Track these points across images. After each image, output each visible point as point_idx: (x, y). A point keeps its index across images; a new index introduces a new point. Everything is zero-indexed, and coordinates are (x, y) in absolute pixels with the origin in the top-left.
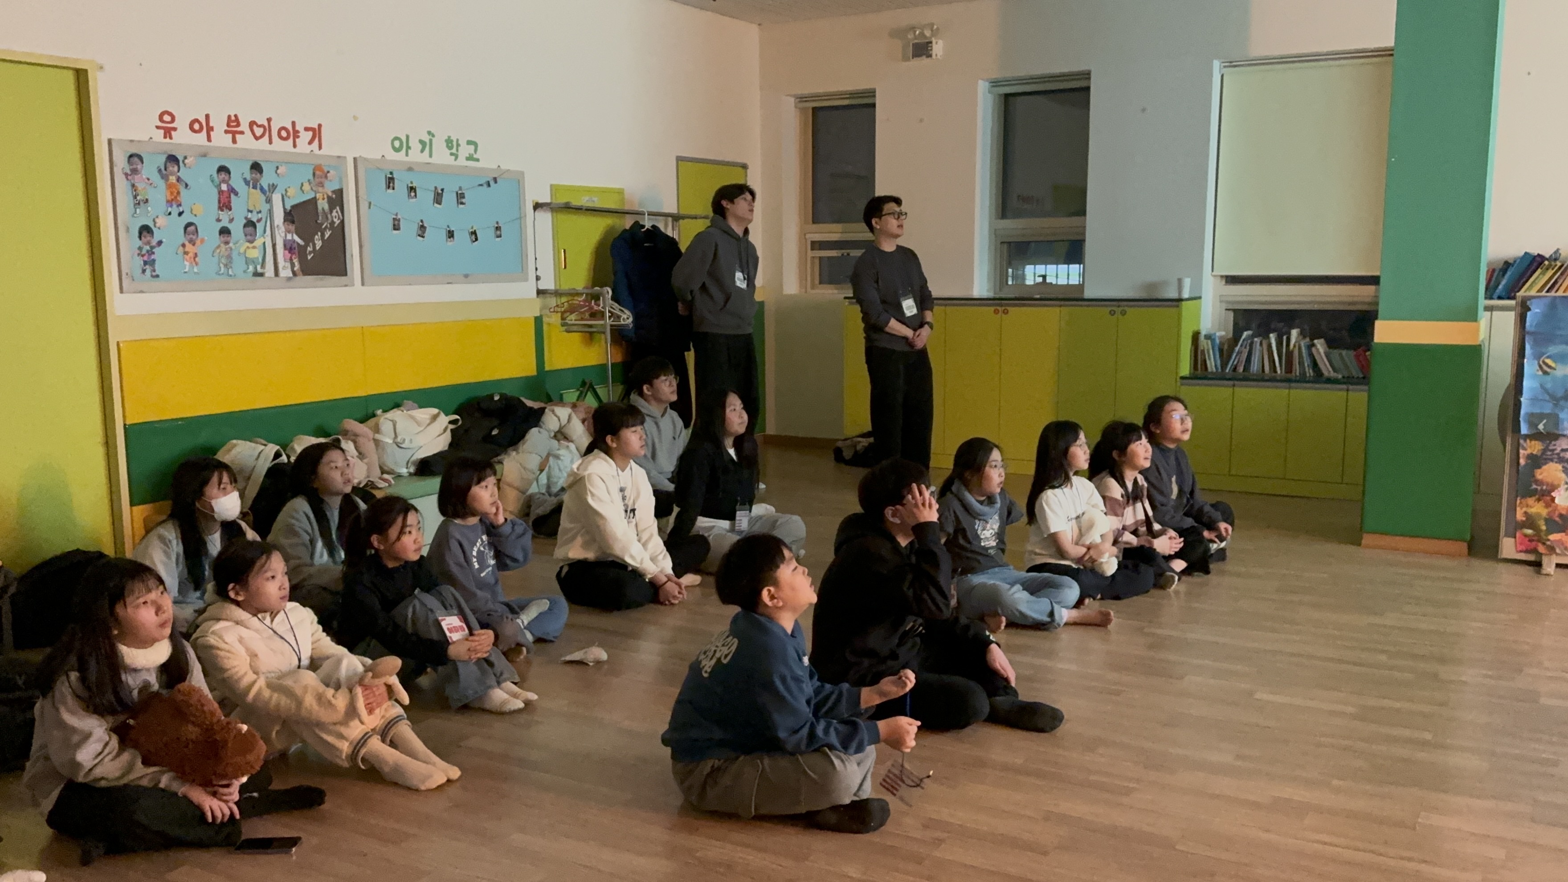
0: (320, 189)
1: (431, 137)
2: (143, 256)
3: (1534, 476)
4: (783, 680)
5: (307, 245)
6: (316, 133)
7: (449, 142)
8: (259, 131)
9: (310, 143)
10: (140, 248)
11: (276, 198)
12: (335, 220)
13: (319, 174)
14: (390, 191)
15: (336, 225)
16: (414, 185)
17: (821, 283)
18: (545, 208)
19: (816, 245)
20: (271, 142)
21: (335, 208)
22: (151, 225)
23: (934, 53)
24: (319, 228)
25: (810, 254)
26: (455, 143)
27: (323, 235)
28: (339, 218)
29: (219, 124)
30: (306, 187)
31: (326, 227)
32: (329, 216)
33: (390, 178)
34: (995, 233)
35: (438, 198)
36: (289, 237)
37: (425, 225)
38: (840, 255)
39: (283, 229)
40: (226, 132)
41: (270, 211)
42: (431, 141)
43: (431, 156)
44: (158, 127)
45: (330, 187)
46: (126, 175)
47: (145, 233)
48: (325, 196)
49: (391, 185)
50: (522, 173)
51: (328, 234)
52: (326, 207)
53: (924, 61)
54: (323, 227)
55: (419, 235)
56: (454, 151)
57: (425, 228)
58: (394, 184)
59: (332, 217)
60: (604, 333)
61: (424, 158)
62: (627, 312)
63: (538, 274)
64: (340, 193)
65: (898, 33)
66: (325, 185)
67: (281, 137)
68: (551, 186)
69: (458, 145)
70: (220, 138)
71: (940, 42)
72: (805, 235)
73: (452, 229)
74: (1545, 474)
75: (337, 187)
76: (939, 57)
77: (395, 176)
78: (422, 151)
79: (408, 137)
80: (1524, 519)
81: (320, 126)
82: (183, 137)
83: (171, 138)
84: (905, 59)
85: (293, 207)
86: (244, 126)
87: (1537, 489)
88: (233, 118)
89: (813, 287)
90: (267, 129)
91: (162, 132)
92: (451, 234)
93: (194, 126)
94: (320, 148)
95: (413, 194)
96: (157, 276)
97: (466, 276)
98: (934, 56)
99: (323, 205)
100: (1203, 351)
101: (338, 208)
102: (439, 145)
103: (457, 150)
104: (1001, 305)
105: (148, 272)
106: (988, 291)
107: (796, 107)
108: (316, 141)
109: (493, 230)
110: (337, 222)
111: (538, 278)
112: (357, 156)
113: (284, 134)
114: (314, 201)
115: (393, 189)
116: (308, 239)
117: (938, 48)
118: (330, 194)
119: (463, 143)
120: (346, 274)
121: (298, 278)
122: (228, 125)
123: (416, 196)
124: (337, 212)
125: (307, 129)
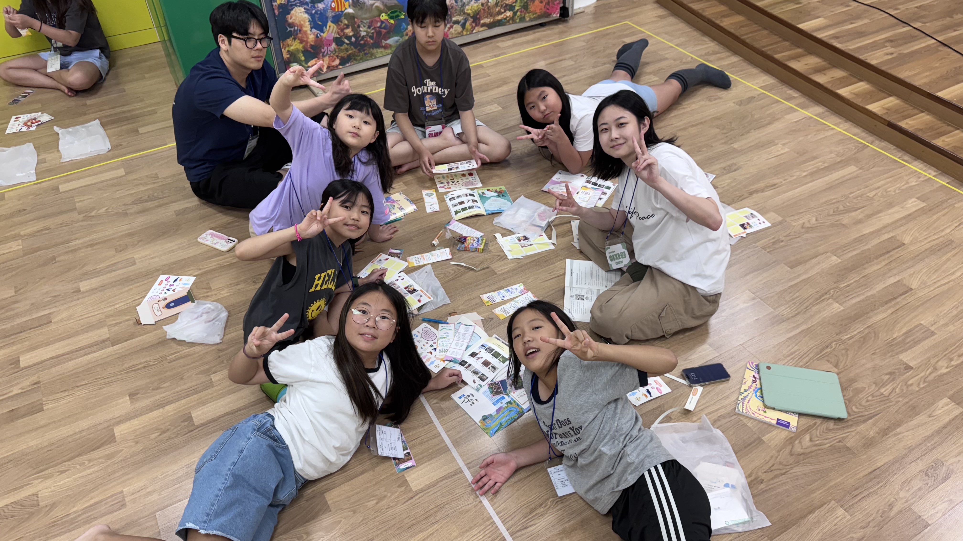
3: (287, 21)
74: (293, 18)
80: (288, 56)
87: (291, 31)
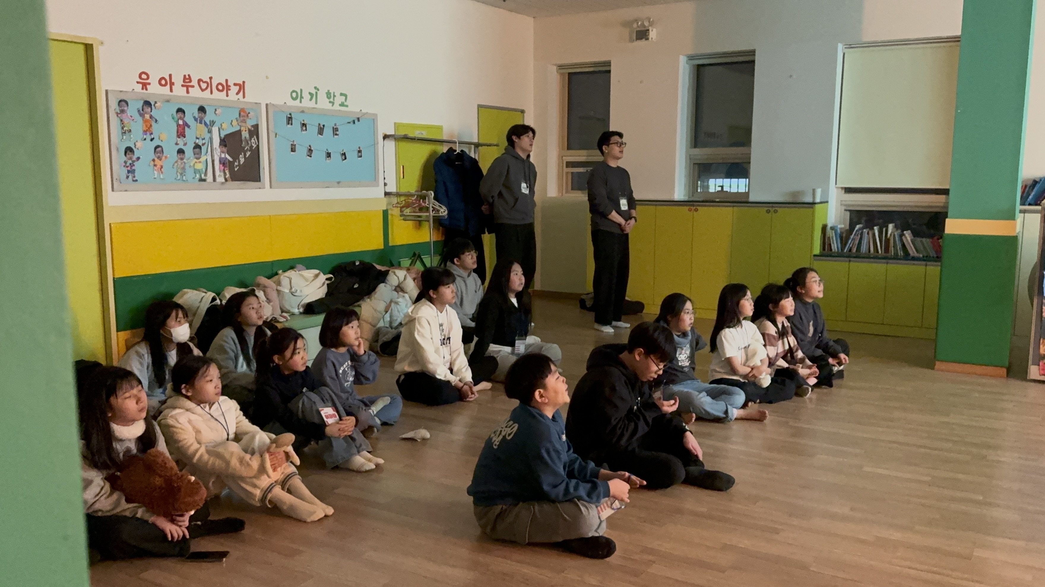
0: (243, 124)
1: (317, 91)
2: (127, 167)
4: (548, 453)
5: (234, 161)
6: (241, 87)
7: (328, 94)
8: (204, 86)
9: (237, 94)
10: (125, 162)
11: (215, 130)
12: (253, 145)
13: (243, 114)
14: (289, 126)
15: (254, 148)
16: (305, 122)
17: (572, 189)
18: (390, 138)
19: (570, 164)
20: (211, 93)
21: (253, 137)
22: (133, 147)
23: (650, 37)
24: (243, 150)
25: (566, 170)
26: (332, 95)
27: (245, 155)
28: (256, 143)
29: (178, 80)
30: (235, 123)
31: (248, 149)
32: (249, 142)
33: (289, 118)
34: (690, 158)
35: (321, 131)
36: (223, 156)
37: (312, 149)
38: (585, 171)
39: (219, 150)
40: (183, 86)
41: (211, 139)
42: (316, 93)
43: (316, 103)
44: (138, 82)
45: (250, 123)
46: (117, 114)
47: (128, 152)
48: (247, 129)
49: (290, 122)
50: (377, 115)
51: (248, 154)
52: (248, 136)
53: (642, 43)
54: (246, 149)
55: (308, 156)
56: (332, 100)
57: (312, 151)
58: (292, 121)
59: (251, 143)
60: (428, 221)
61: (312, 104)
62: (444, 208)
63: (386, 181)
64: (256, 127)
65: (627, 24)
66: (247, 122)
67: (218, 89)
68: (395, 123)
69: (334, 96)
70: (179, 90)
71: (654, 30)
72: (562, 157)
73: (329, 152)
75: (255, 123)
76: (653, 39)
77: (293, 116)
78: (311, 100)
79: (301, 90)
81: (244, 82)
82: (155, 89)
83: (146, 89)
84: (631, 41)
85: (226, 136)
86: (194, 82)
88: (187, 77)
89: (567, 192)
90: (209, 85)
91: (141, 86)
92: (329, 155)
93: (162, 82)
94: (244, 97)
95: (304, 128)
96: (136, 181)
97: (339, 183)
98: (650, 39)
99: (245, 134)
100: (829, 238)
101: (255, 137)
102: (322, 96)
103: (334, 100)
104: (693, 206)
105: (130, 177)
106: (684, 196)
107: (557, 72)
108: (241, 93)
109: (356, 152)
110: (255, 146)
111: (385, 184)
112: (268, 103)
113: (220, 87)
114: (239, 132)
115: (292, 124)
116: (235, 157)
117: (653, 34)
118: (250, 127)
119: (337, 94)
120: (260, 181)
121: (227, 183)
122: (184, 81)
123: (306, 130)
124: (254, 139)
125: (235, 85)
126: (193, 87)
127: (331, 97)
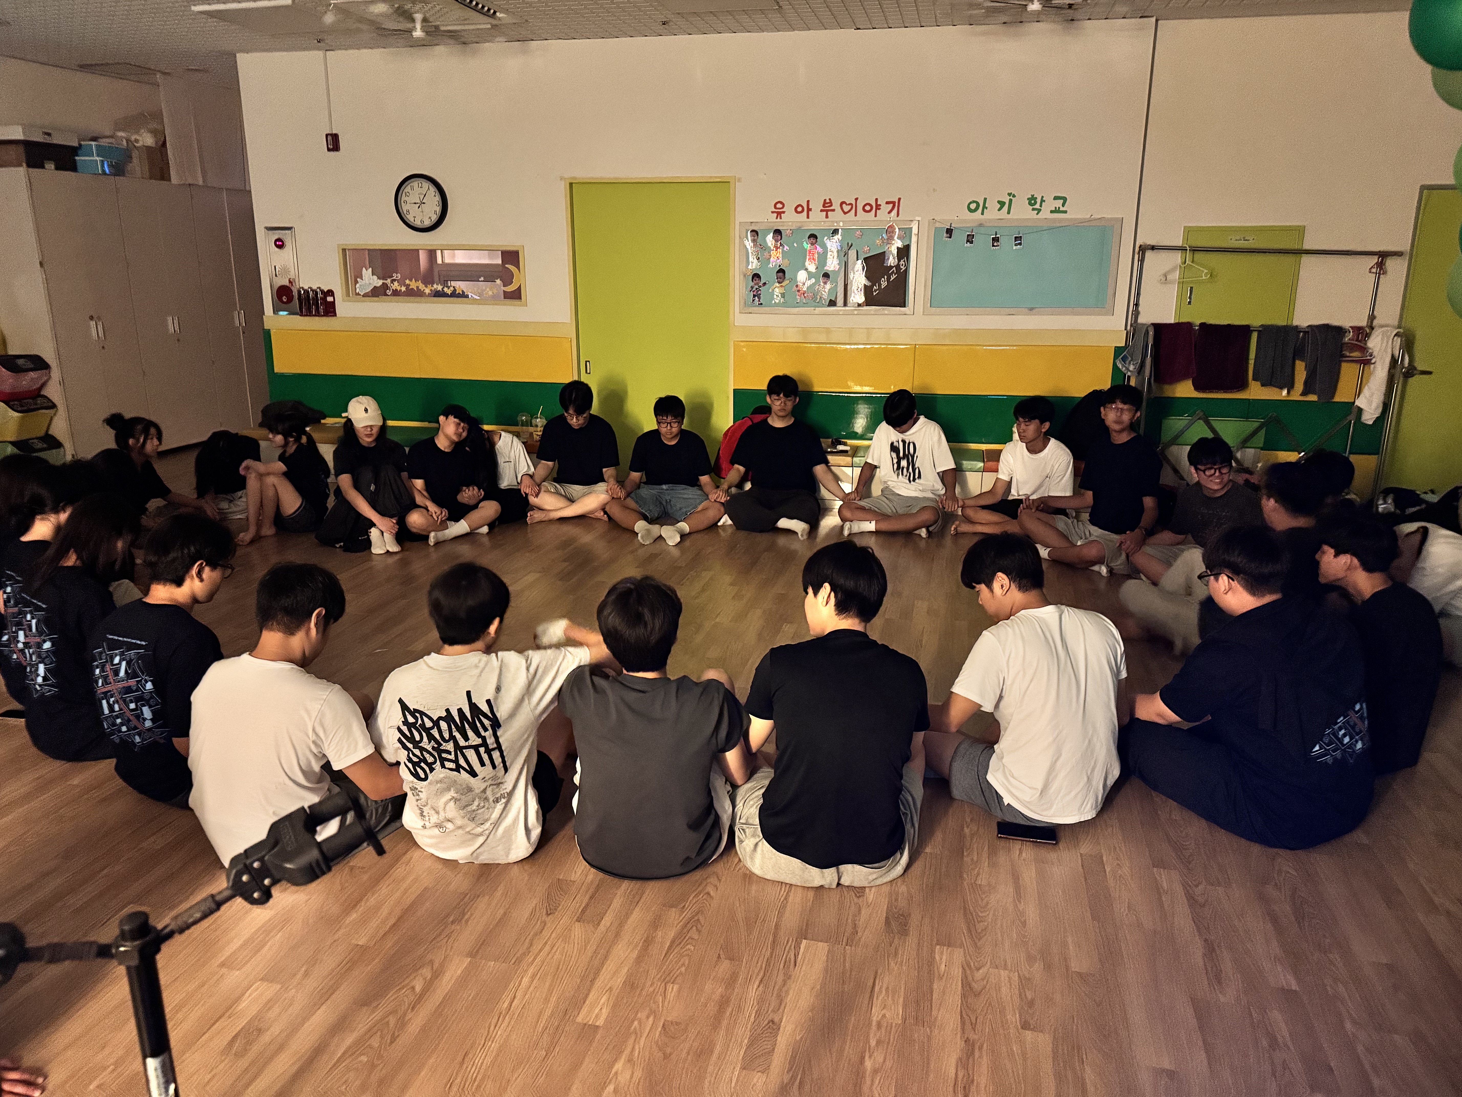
1: (1011, 197)
2: (753, 291)
5: (873, 285)
6: (895, 205)
7: (1032, 201)
8: (846, 208)
9: (889, 212)
10: (752, 287)
11: (853, 253)
15: (900, 271)
20: (856, 215)
21: (902, 259)
22: (761, 273)
24: (885, 273)
26: (1039, 201)
27: (889, 278)
29: (817, 206)
30: (879, 244)
31: (893, 271)
32: (896, 264)
40: (822, 211)
41: (847, 263)
42: (1011, 201)
43: (1009, 213)
44: (773, 212)
47: (755, 278)
51: (893, 277)
54: (890, 272)
56: (1037, 206)
59: (899, 265)
64: (906, 247)
67: (864, 210)
69: (1043, 201)
70: (817, 216)
75: (905, 243)
78: (999, 210)
79: (985, 199)
81: (899, 199)
82: (789, 217)
83: (781, 218)
85: (865, 259)
86: (836, 206)
88: (828, 201)
90: (853, 207)
91: (775, 215)
93: (801, 209)
94: (898, 215)
96: (763, 305)
99: (892, 256)
101: (905, 258)
102: (1020, 203)
103: (1041, 206)
105: (756, 301)
108: (895, 211)
110: (902, 268)
113: (868, 208)
114: (884, 255)
116: (876, 281)
119: (1049, 199)
121: (862, 308)
122: (824, 206)
124: (903, 262)
125: (887, 203)
126: (833, 210)
127: (1036, 203)
